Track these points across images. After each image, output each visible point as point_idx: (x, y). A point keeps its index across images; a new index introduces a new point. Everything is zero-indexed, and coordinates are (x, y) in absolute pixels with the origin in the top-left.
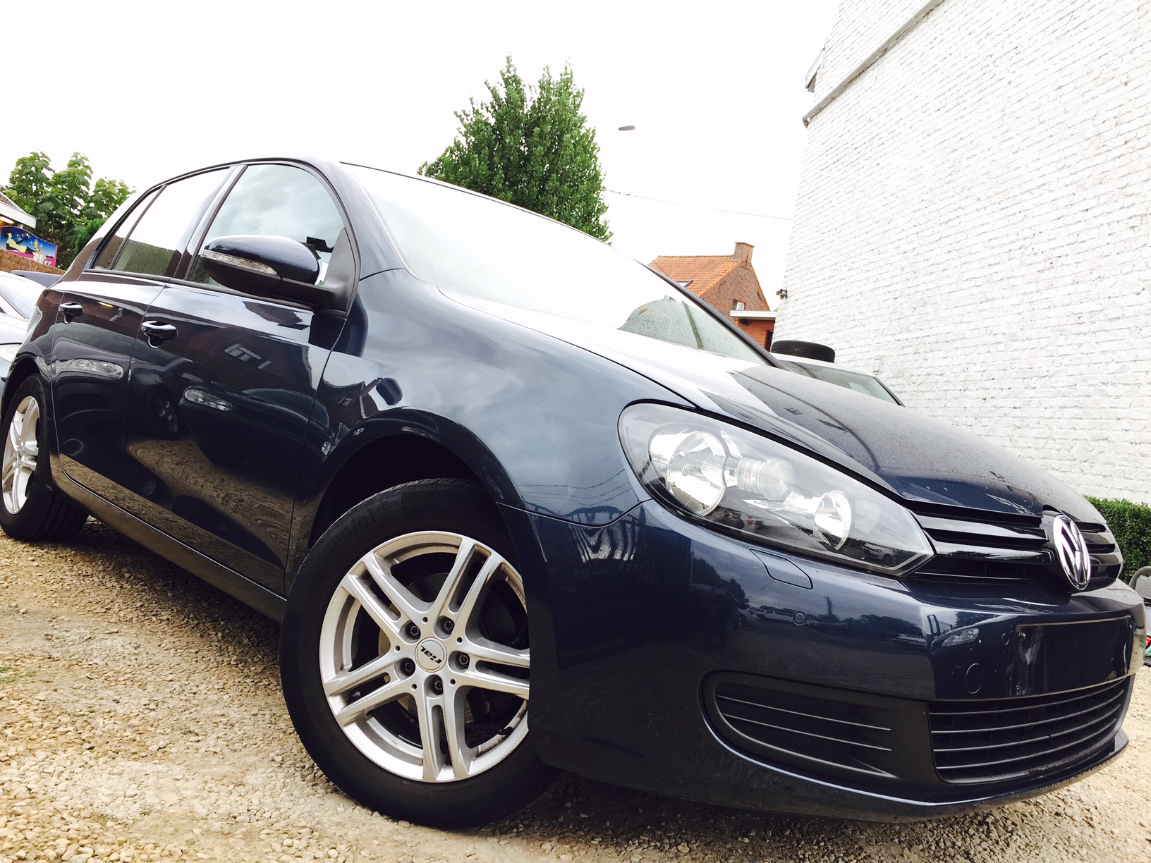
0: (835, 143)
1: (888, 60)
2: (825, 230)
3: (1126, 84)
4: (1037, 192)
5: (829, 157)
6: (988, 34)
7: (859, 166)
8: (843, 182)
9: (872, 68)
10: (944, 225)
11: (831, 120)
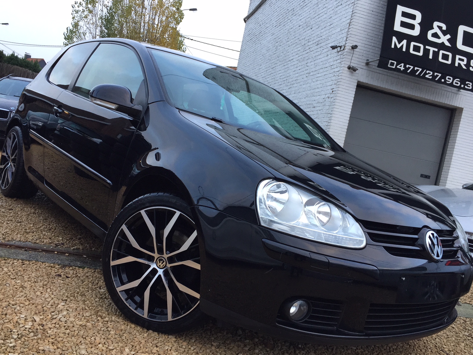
0: (251, 32)
1: (267, 3)
2: (246, 66)
3: (311, 29)
4: (291, 61)
5: (249, 38)
6: (289, 2)
7: (256, 43)
8: (251, 48)
9: (263, 4)
10: (272, 69)
11: (251, 22)
